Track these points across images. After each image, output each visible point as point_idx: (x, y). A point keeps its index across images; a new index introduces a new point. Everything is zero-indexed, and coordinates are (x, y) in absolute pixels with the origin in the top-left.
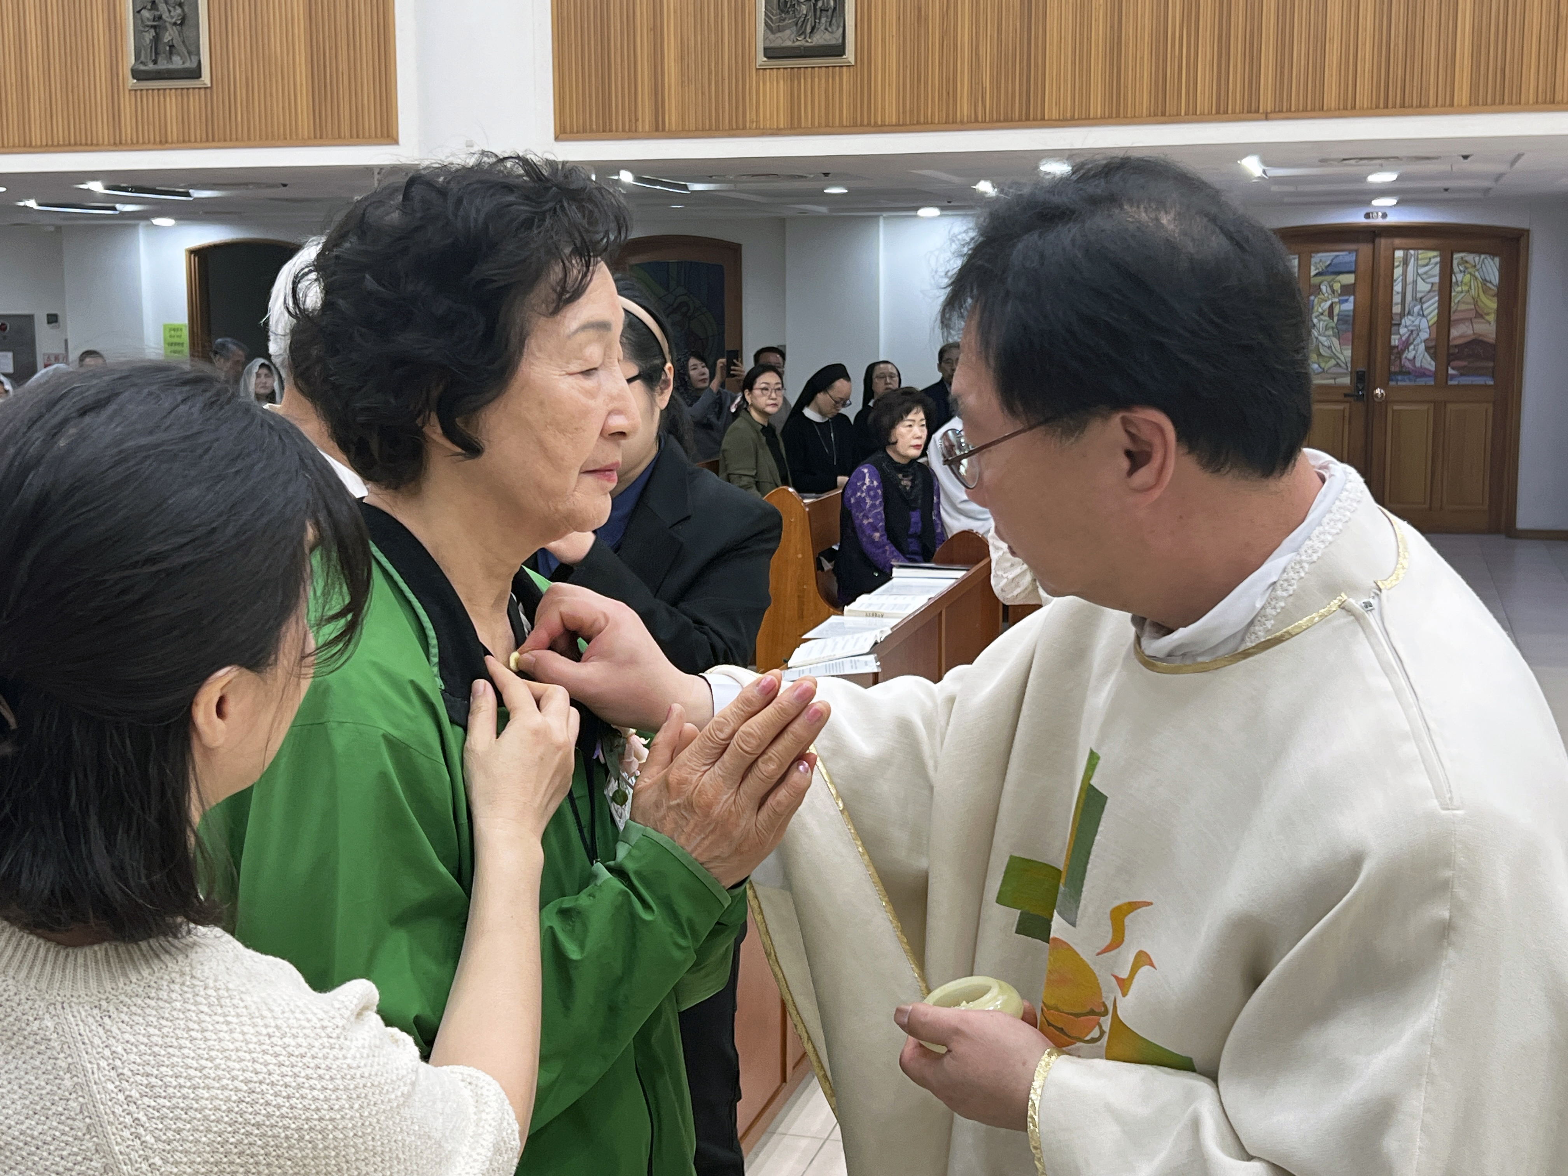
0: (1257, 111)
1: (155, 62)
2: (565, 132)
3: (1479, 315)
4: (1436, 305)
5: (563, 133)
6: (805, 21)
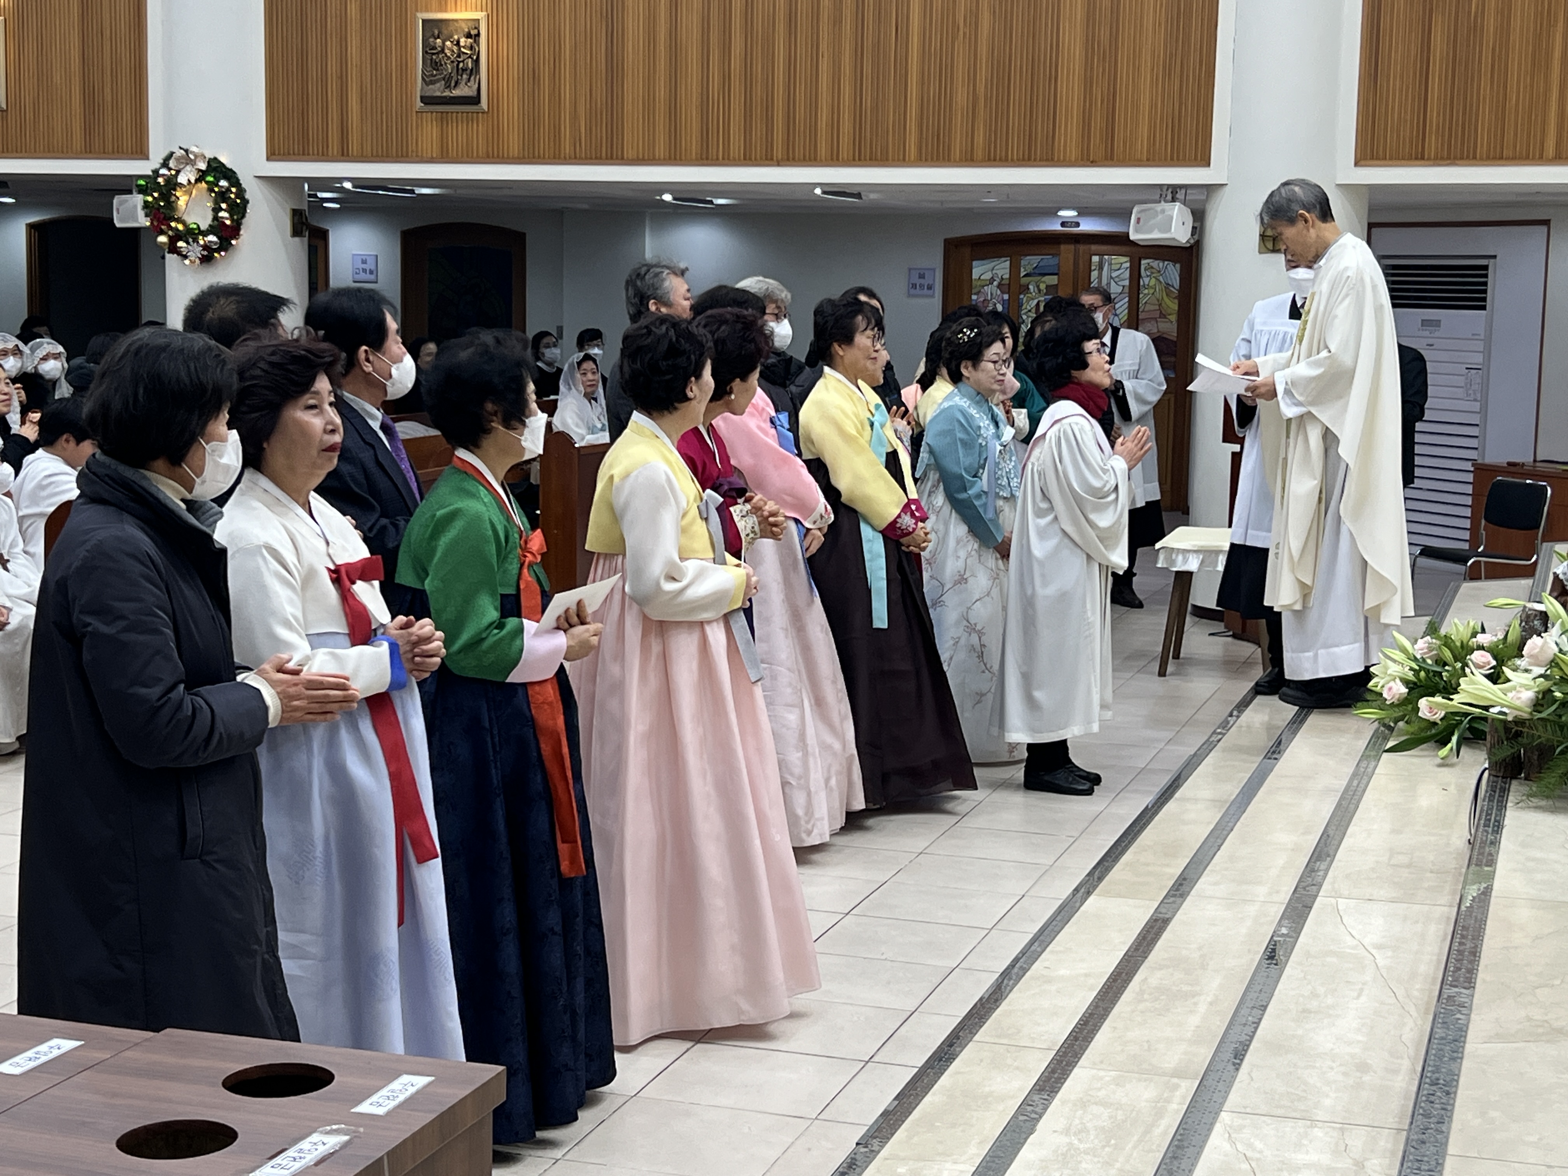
2: (274, 154)
3: (1163, 315)
4: (1127, 305)
6: (451, 77)
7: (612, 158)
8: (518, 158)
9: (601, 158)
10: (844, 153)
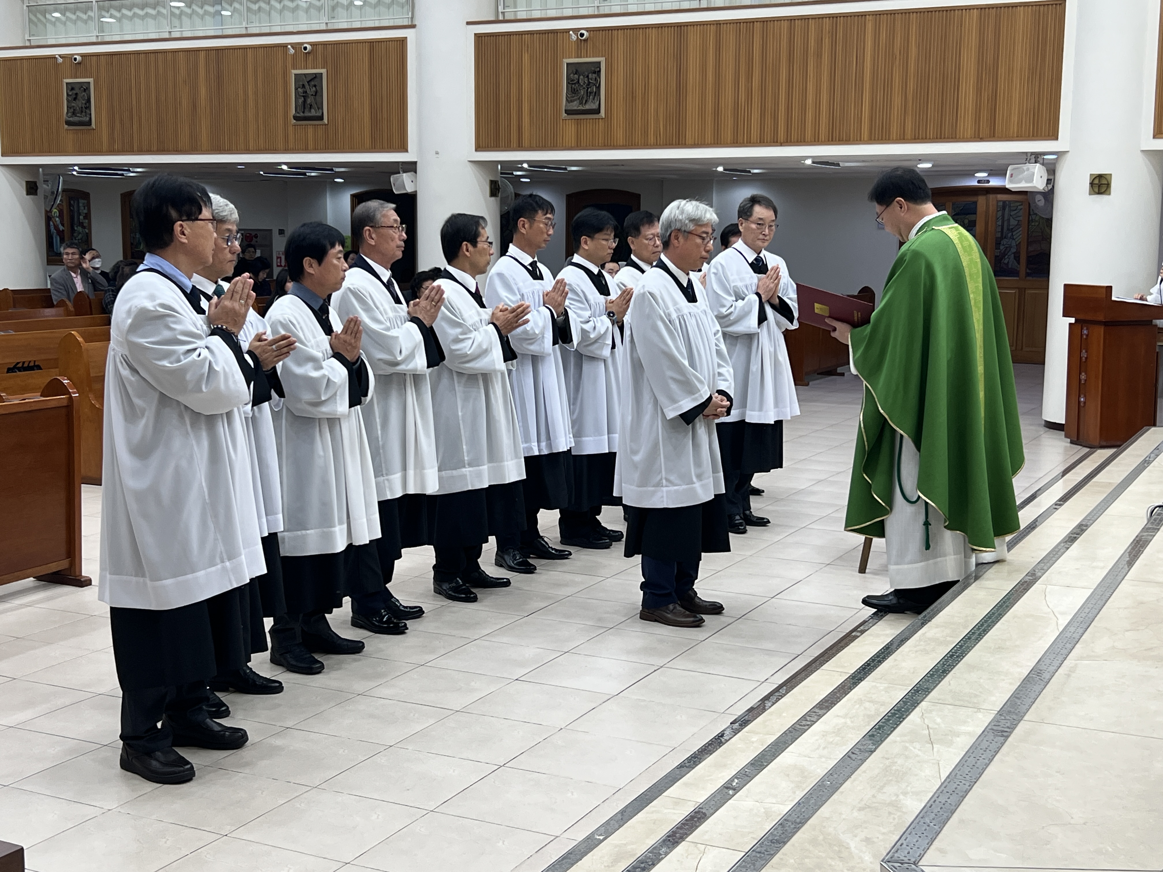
0: (777, 142)
1: (303, 112)
2: (479, 147)
3: (1044, 239)
6: (583, 98)
7: (679, 144)
8: (623, 146)
9: (672, 144)
10: (822, 137)
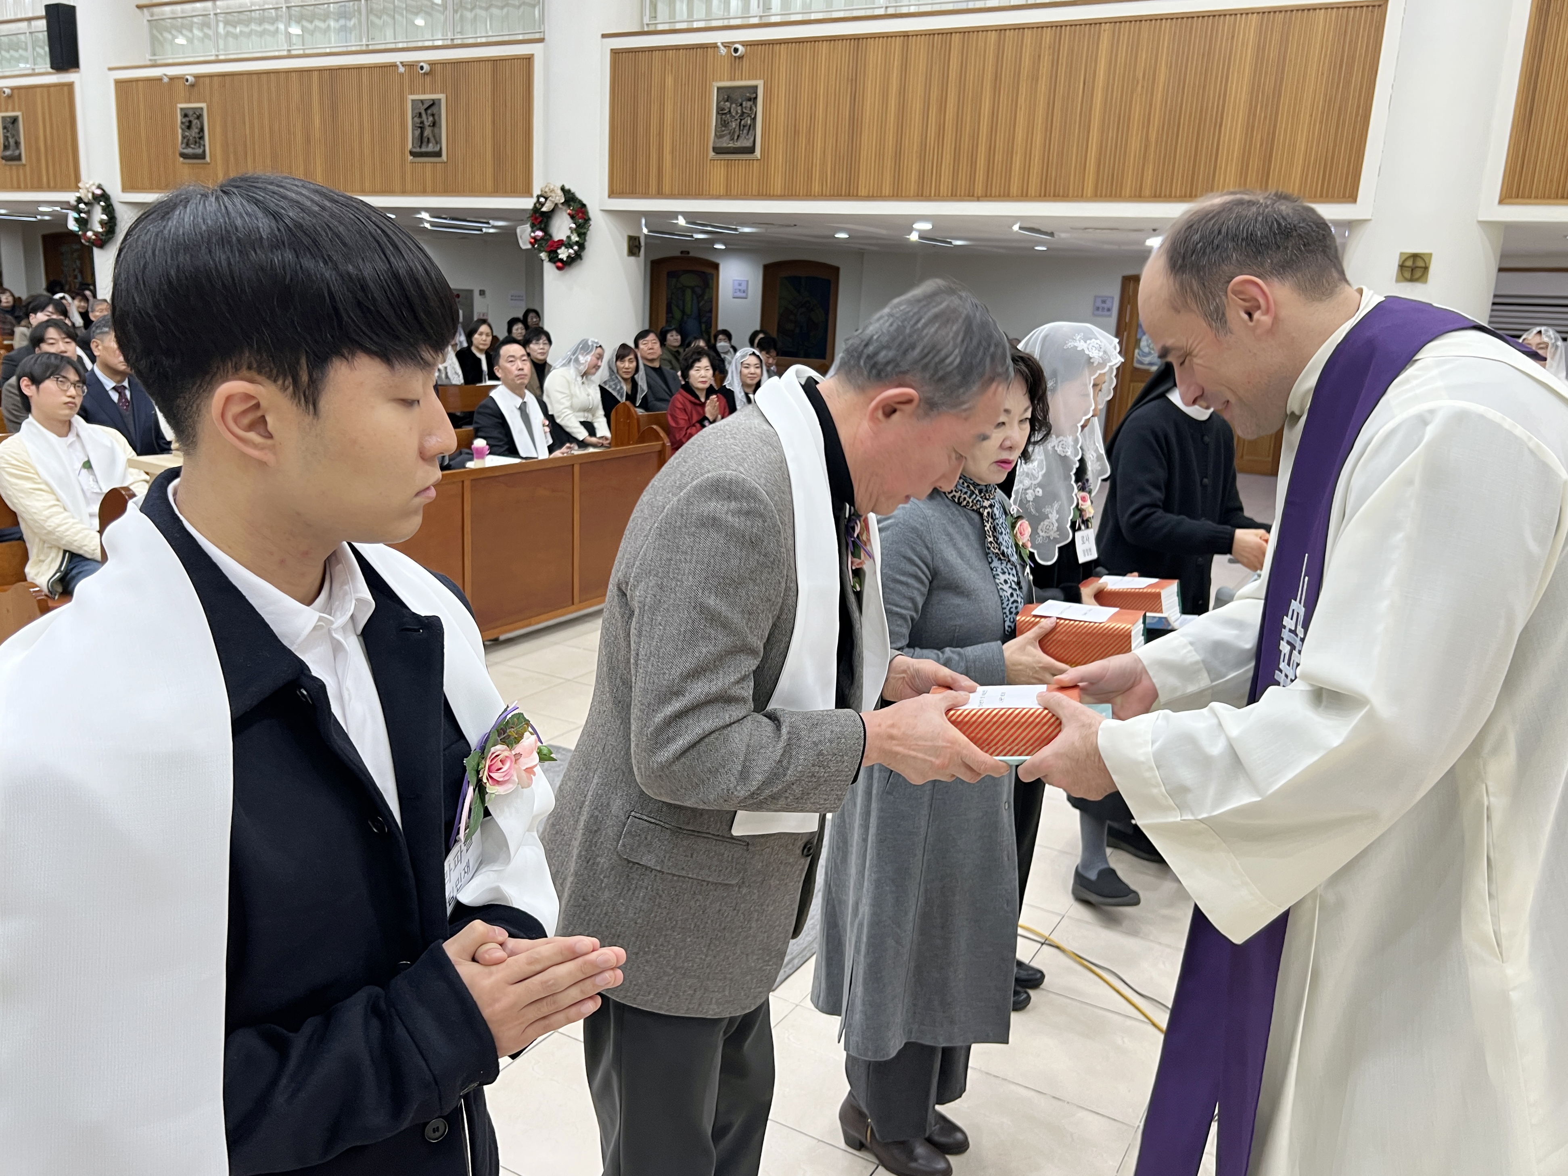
0: (973, 196)
1: (420, 147)
5: (612, 194)
6: (734, 132)
8: (781, 196)
9: (841, 195)
